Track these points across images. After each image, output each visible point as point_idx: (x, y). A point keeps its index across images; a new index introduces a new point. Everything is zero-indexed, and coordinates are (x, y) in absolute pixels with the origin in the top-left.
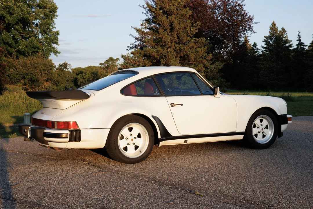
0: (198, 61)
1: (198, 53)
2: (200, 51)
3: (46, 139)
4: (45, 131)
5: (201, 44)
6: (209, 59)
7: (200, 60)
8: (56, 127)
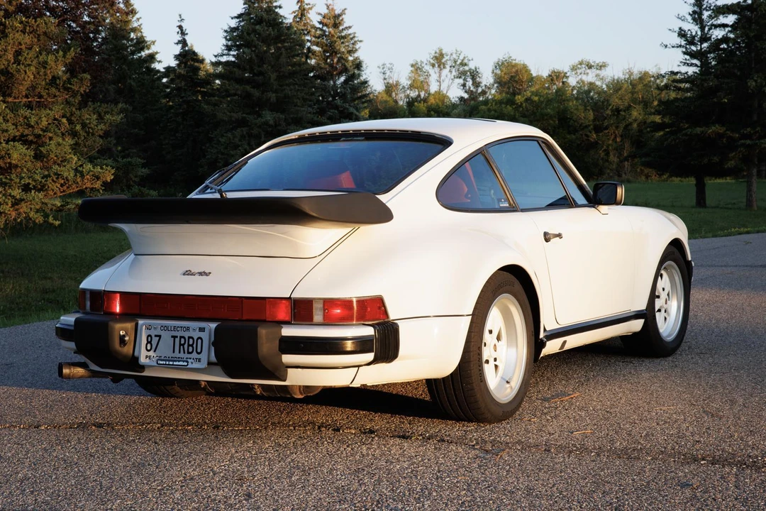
0: (40, 96)
1: (45, 68)
2: (53, 64)
3: (287, 359)
4: (283, 334)
5: (42, 37)
6: (82, 90)
7: (48, 94)
8: (318, 317)
